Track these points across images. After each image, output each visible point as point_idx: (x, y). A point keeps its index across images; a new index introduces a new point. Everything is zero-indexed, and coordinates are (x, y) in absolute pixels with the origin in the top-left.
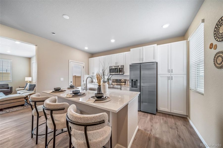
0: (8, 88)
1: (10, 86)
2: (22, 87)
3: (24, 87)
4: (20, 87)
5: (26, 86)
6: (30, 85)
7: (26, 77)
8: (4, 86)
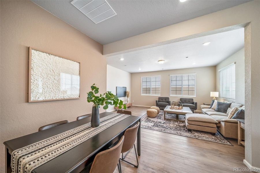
0: (193, 103)
1: (195, 101)
2: (206, 105)
3: (210, 105)
4: (204, 104)
5: (212, 104)
6: (219, 104)
7: (211, 92)
8: (190, 100)
